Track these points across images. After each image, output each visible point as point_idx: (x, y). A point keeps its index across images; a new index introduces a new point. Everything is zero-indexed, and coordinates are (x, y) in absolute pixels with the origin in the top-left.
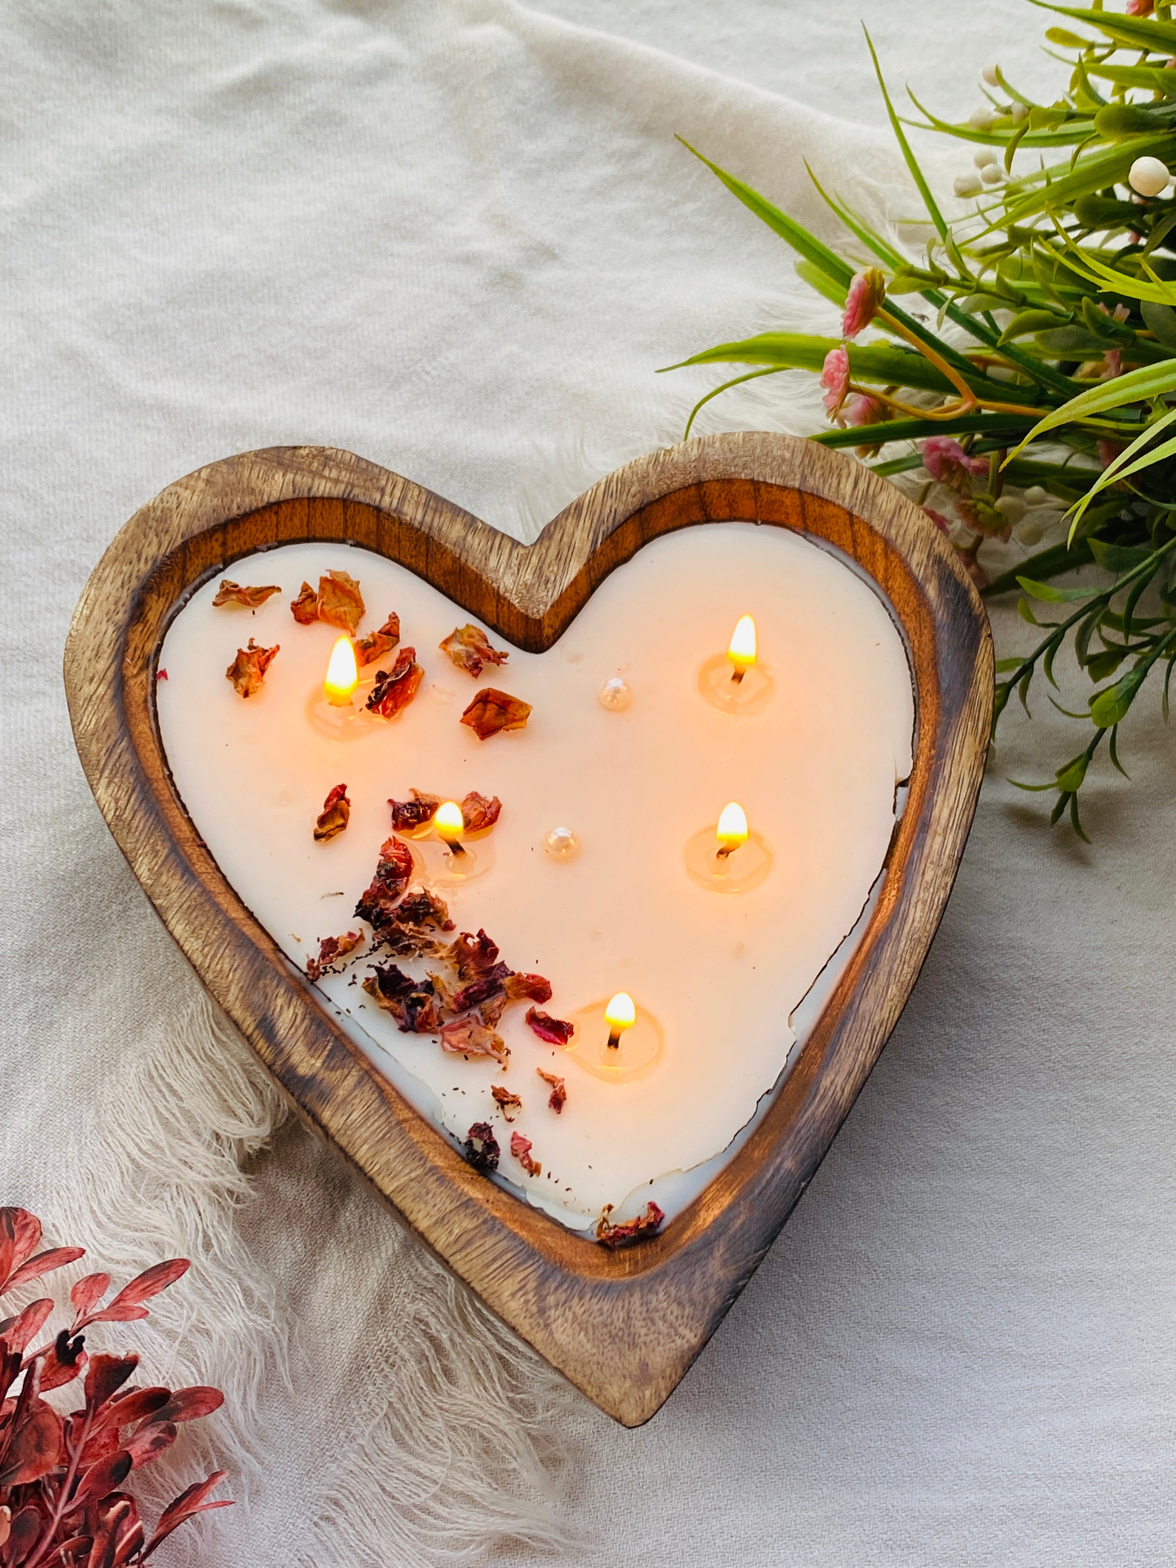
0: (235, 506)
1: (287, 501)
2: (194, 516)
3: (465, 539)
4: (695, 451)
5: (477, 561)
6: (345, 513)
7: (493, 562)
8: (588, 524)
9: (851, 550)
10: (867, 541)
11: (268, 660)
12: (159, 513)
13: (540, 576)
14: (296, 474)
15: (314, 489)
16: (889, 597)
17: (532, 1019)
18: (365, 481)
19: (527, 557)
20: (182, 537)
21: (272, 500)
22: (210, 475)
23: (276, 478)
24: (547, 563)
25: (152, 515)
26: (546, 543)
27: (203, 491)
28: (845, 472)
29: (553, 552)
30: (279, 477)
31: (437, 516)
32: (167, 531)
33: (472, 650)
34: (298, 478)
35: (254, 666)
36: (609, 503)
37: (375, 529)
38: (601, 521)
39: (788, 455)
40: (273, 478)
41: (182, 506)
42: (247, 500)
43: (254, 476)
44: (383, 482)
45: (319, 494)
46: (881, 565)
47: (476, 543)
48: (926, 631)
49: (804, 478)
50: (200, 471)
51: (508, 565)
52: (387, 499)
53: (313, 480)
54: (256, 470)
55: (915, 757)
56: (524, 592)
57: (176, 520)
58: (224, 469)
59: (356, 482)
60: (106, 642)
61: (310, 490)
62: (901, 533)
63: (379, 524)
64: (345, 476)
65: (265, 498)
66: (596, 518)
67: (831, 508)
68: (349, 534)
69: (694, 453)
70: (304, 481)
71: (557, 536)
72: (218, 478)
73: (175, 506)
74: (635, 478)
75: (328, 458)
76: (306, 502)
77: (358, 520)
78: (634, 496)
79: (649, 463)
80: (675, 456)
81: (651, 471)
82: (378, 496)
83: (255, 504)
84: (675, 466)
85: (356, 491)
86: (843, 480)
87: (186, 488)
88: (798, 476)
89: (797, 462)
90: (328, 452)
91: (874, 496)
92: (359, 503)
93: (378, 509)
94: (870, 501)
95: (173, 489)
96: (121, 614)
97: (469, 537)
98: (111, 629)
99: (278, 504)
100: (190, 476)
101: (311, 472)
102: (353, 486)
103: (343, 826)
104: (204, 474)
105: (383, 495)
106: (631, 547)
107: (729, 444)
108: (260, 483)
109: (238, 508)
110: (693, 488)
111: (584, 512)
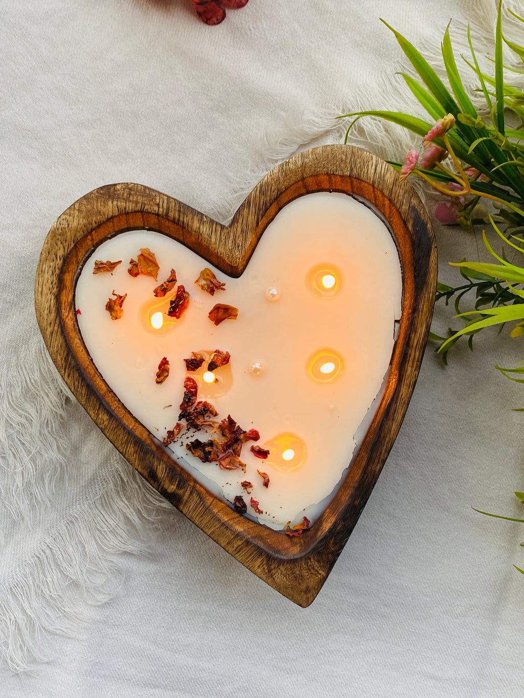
0: (94, 222)
1: (116, 216)
2: (77, 230)
3: (199, 229)
4: (300, 162)
5: (206, 240)
6: (143, 217)
7: (213, 240)
8: (254, 211)
9: (374, 202)
10: (381, 199)
11: (122, 301)
12: (60, 230)
13: (235, 244)
14: (117, 201)
15: (127, 209)
16: (391, 225)
17: (253, 450)
18: (150, 201)
19: (228, 233)
20: (74, 243)
21: (109, 217)
22: (80, 207)
23: (109, 203)
24: (237, 236)
25: (57, 232)
26: (236, 225)
27: (78, 216)
28: (371, 163)
29: (239, 229)
30: (110, 203)
31: (185, 216)
32: (66, 240)
33: (209, 283)
34: (119, 203)
35: (117, 306)
36: (262, 198)
37: (157, 223)
38: (259, 209)
39: (344, 157)
40: (108, 205)
41: (70, 226)
42: (98, 218)
43: (99, 206)
44: (158, 201)
45: (130, 211)
46: (387, 211)
47: (205, 230)
48: (407, 246)
49: (352, 170)
50: (74, 204)
51: (220, 240)
52: (161, 210)
53: (126, 203)
54: (99, 200)
55: (403, 310)
56: (229, 253)
57: (69, 234)
58: (85, 202)
59: (146, 202)
60: (52, 305)
61: (125, 209)
62: (397, 196)
63: (159, 221)
64: (140, 199)
65: (106, 216)
66: (257, 207)
67: (364, 183)
68: (146, 224)
69: (299, 163)
70: (122, 204)
71: (240, 221)
72: (83, 208)
73: (67, 226)
74: (273, 182)
75: (130, 189)
76: (124, 215)
77: (149, 219)
78: (274, 192)
79: (279, 171)
80: (291, 166)
81: (280, 176)
82: (156, 208)
83: (102, 219)
84: (291, 171)
85: (146, 207)
86: (370, 167)
87: (70, 216)
88: (349, 169)
89: (349, 161)
90: (130, 186)
91: (384, 176)
92: (149, 213)
93: (158, 215)
94: (382, 179)
95: (63, 217)
96: (55, 289)
97: (201, 227)
98: (53, 297)
99: (112, 217)
100: (70, 208)
101: (124, 199)
102: (145, 204)
103: (168, 375)
104: (77, 206)
105: (159, 207)
106: (274, 214)
107: (316, 155)
108: (102, 208)
109: (95, 222)
110: (300, 182)
111: (252, 204)
